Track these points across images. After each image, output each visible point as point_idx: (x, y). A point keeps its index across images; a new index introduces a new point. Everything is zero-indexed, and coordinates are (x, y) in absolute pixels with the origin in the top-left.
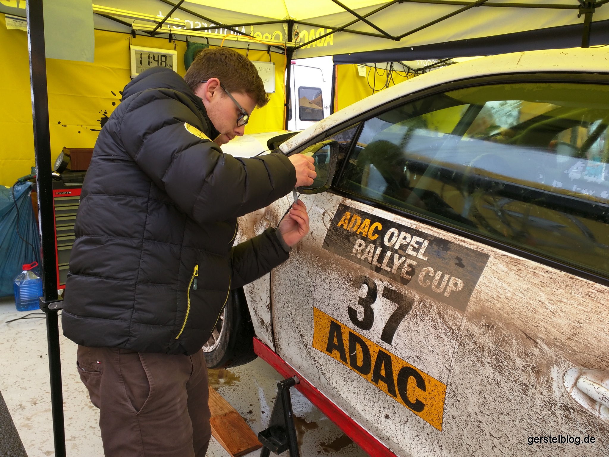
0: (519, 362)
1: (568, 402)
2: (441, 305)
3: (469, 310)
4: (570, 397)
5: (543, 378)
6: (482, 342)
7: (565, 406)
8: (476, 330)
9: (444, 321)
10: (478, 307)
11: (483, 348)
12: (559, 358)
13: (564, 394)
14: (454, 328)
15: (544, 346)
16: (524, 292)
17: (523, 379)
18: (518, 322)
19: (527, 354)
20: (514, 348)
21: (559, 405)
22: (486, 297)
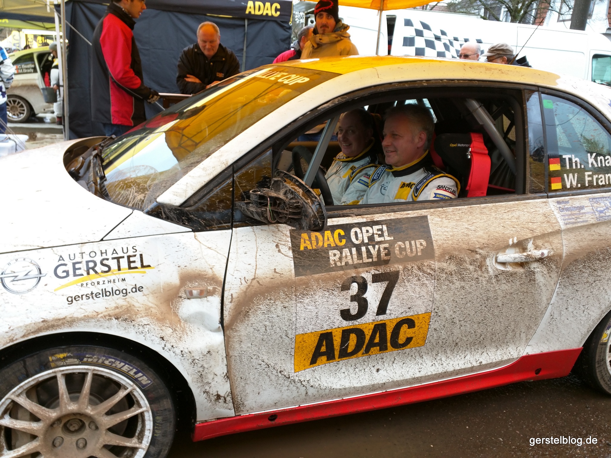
0: (471, 268)
1: (497, 273)
2: (419, 263)
3: (437, 255)
4: (497, 269)
5: (483, 269)
6: (450, 269)
7: (496, 275)
8: (444, 265)
9: (424, 272)
10: (441, 251)
11: (451, 273)
12: (489, 252)
13: (495, 270)
14: (431, 272)
15: (481, 251)
16: (456, 227)
17: (476, 276)
18: (464, 246)
19: (474, 261)
20: (467, 262)
21: (493, 277)
22: (442, 242)
